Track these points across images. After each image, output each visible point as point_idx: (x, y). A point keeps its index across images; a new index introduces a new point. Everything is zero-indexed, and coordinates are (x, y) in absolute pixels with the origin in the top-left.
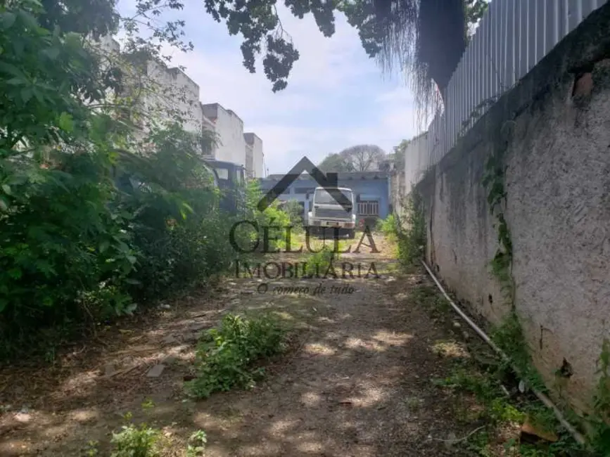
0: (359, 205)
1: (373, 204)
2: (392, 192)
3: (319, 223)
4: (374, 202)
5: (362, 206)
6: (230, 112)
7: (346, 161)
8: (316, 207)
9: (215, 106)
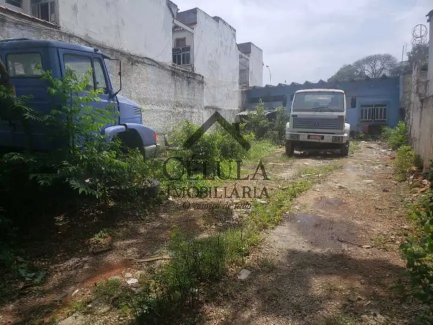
0: (362, 110)
1: (379, 108)
2: (405, 92)
3: (298, 136)
4: (382, 106)
5: (366, 110)
6: (217, 19)
7: (359, 70)
8: (293, 116)
9: (194, 11)
